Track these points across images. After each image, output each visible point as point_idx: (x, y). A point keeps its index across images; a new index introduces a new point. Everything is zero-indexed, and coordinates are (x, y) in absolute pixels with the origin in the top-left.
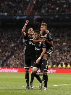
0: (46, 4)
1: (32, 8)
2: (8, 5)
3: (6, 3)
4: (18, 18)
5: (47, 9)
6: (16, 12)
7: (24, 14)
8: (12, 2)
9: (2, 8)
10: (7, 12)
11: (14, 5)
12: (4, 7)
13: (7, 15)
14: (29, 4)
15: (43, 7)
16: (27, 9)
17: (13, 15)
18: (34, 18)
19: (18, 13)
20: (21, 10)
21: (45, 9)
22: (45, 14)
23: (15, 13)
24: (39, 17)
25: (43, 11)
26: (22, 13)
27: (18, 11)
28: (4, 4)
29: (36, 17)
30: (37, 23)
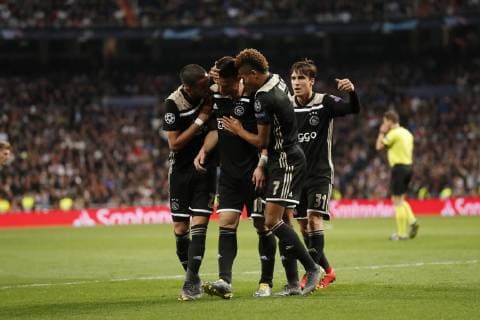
4: (388, 27)
6: (379, 7)
7: (409, 14)
10: (346, 8)
13: (351, 22)
18: (443, 23)
19: (389, 12)
23: (378, 12)
24: (463, 21)
26: (402, 9)
27: (385, 6)
29: (450, 22)
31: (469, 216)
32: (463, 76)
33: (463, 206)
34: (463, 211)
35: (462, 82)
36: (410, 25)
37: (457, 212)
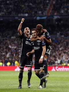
0: (65, 5)
1: (51, 9)
2: (28, 6)
3: (26, 4)
4: (38, 18)
5: (66, 9)
6: (36, 12)
7: (44, 15)
8: (32, 4)
9: (23, 9)
10: (27, 13)
11: (34, 6)
12: (24, 8)
13: (28, 16)
14: (49, 5)
15: (62, 7)
16: (46, 10)
17: (33, 15)
18: (54, 18)
19: (39, 14)
20: (41, 10)
21: (64, 10)
22: (64, 14)
23: (36, 14)
24: (59, 17)
25: (62, 12)
26: (42, 13)
27: (38, 12)
28: (25, 6)
29: (56, 17)
30: (57, 23)
31: (59, 71)
32: (58, 32)
33: (58, 68)
34: (58, 70)
35: (58, 34)
36: (45, 18)
37: (56, 70)
